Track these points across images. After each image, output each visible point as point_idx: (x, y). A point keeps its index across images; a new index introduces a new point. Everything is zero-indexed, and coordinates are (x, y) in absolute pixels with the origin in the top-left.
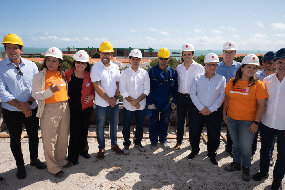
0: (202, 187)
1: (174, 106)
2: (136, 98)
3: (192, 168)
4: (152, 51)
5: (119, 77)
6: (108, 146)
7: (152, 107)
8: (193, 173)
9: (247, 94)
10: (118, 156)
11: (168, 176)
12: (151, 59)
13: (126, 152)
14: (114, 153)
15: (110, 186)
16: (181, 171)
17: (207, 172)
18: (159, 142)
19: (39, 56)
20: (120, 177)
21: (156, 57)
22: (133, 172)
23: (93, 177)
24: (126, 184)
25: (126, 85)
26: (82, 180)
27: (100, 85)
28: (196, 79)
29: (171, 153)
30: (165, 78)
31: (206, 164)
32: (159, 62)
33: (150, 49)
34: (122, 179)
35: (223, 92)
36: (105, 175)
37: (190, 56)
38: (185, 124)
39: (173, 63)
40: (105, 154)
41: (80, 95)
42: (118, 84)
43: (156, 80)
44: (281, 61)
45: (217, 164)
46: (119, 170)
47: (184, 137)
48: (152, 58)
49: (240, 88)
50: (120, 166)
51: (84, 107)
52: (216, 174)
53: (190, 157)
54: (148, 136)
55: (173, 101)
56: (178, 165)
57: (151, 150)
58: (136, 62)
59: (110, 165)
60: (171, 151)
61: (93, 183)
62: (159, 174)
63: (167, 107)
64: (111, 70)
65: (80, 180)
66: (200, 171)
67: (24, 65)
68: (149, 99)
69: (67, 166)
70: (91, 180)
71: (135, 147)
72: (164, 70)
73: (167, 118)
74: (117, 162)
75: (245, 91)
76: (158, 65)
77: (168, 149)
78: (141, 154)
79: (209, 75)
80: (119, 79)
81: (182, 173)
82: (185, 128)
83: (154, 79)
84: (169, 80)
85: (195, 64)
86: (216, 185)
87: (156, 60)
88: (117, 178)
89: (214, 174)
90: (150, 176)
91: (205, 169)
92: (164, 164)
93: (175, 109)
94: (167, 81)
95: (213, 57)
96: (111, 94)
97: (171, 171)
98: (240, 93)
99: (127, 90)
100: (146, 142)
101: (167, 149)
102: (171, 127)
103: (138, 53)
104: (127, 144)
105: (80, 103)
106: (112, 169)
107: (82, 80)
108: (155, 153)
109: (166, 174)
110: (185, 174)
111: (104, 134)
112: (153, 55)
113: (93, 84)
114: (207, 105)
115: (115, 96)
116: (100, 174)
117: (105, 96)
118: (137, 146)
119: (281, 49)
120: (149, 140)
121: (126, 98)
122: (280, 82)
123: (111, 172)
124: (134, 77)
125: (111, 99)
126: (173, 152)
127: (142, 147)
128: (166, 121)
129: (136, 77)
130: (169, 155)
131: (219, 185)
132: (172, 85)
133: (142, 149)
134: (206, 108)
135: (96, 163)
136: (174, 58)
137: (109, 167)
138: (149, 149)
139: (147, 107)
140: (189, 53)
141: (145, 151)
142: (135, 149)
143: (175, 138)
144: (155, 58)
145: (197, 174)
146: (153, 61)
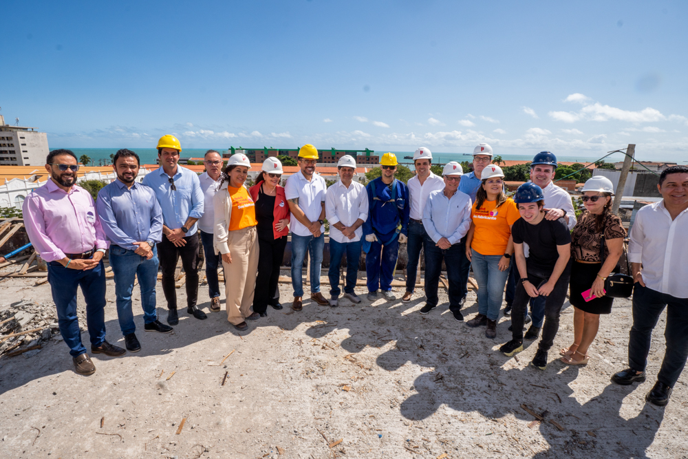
0: (438, 346)
1: (403, 239)
2: (350, 225)
3: (426, 324)
4: (369, 154)
5: (325, 195)
6: (307, 295)
7: (371, 238)
8: (427, 330)
9: (495, 219)
10: (322, 308)
11: (393, 333)
12: (367, 168)
13: (334, 303)
14: (316, 303)
15: (313, 343)
16: (410, 327)
17: (447, 329)
18: (380, 290)
19: (186, 162)
20: (326, 333)
21: (376, 163)
22: (343, 328)
23: (289, 332)
24: (335, 341)
25: (334, 208)
26: (274, 335)
27: (298, 204)
28: (431, 197)
29: (397, 305)
30: (390, 195)
31: (446, 320)
32: (380, 173)
33: (367, 151)
34: (328, 335)
35: (467, 216)
36: (305, 330)
37: (425, 166)
38: (419, 266)
39: (403, 174)
40: (303, 305)
41: (272, 218)
42: (323, 204)
43: (377, 199)
45: (462, 319)
46: (324, 325)
47: (416, 285)
48: (370, 165)
49: (486, 210)
50: (325, 319)
51: (276, 236)
52: (459, 332)
53: (424, 310)
54: (365, 282)
55: (402, 231)
56: (406, 320)
57: (368, 301)
58: (347, 174)
59: (311, 318)
60: (398, 303)
61: (290, 339)
62: (379, 331)
63: (392, 239)
64: (314, 184)
65: (272, 335)
66: (437, 328)
67: (180, 175)
68: (368, 227)
69: (251, 318)
70: (287, 335)
71: (345, 297)
72: (389, 185)
73: (392, 255)
74: (320, 315)
75: (492, 214)
76: (380, 179)
77: (393, 300)
78: (353, 306)
79: (448, 193)
80: (325, 198)
81: (412, 330)
82: (419, 272)
83: (374, 198)
84: (396, 200)
85: (433, 177)
86: (458, 344)
87: (376, 169)
88: (323, 335)
89: (456, 332)
90: (367, 333)
91: (444, 325)
92: (387, 318)
93: (405, 243)
94: (394, 200)
95: (455, 167)
96: (314, 216)
97: (396, 326)
98: (485, 217)
99: (336, 213)
100: (361, 290)
101: (391, 300)
102: (398, 271)
103: (349, 160)
104: (335, 292)
105: (271, 229)
106: (314, 324)
107: (273, 198)
108: (374, 304)
109: (389, 331)
110: (416, 331)
111: (301, 279)
112: (371, 161)
113: (289, 202)
114: (446, 234)
115: (319, 221)
116: (297, 328)
117: (304, 220)
118: (348, 294)
120: (366, 288)
121: (334, 225)
123: (313, 327)
124: (345, 196)
125: (313, 223)
126: (401, 304)
127: (355, 296)
128: (391, 259)
129: (348, 195)
130: (394, 308)
131: (462, 344)
132: (401, 207)
133: (355, 298)
134: (445, 238)
135: (292, 315)
136: (405, 165)
137: (309, 320)
138: (365, 299)
139: (363, 238)
140: (425, 161)
141: (360, 302)
142: (345, 299)
143: (404, 286)
144: (375, 166)
145: (433, 332)
146: (371, 171)
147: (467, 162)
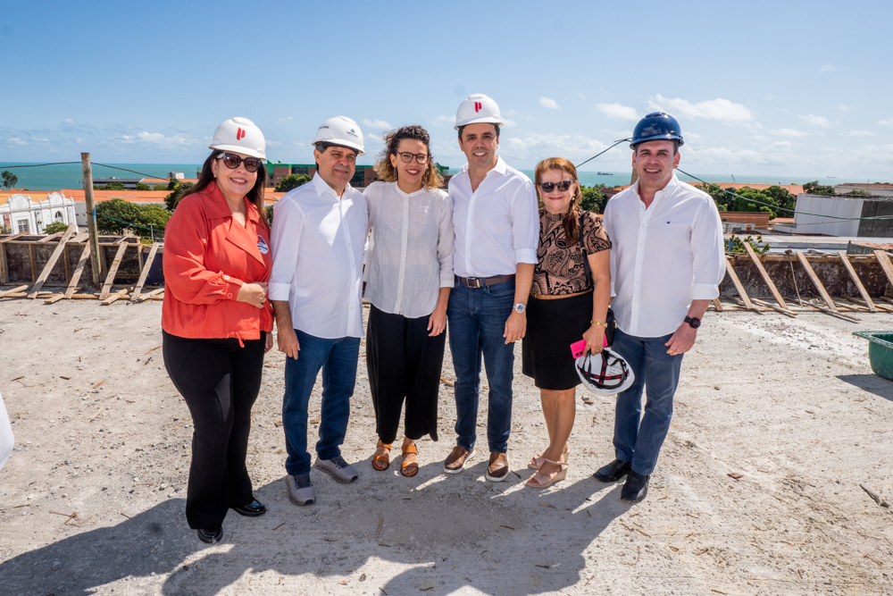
19: (134, 186)
37: (487, 143)
44: (648, 148)
103: (353, 131)
119: (648, 116)
122: (647, 208)
140: (485, 130)
147: (603, 186)
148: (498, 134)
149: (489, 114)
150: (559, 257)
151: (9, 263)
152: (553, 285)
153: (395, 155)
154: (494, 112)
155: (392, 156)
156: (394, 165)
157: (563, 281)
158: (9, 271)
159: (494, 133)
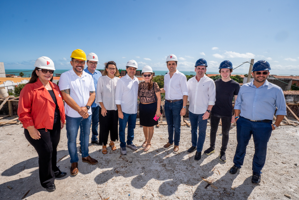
37: (174, 66)
85: (178, 73)
103: (134, 63)
122: (198, 82)
148: (177, 64)
149: (174, 59)
150: (148, 93)
151: (13, 108)
152: (147, 100)
153: (107, 68)
154: (175, 58)
155: (107, 69)
156: (107, 71)
157: (150, 99)
158: (13, 111)
159: (175, 64)
